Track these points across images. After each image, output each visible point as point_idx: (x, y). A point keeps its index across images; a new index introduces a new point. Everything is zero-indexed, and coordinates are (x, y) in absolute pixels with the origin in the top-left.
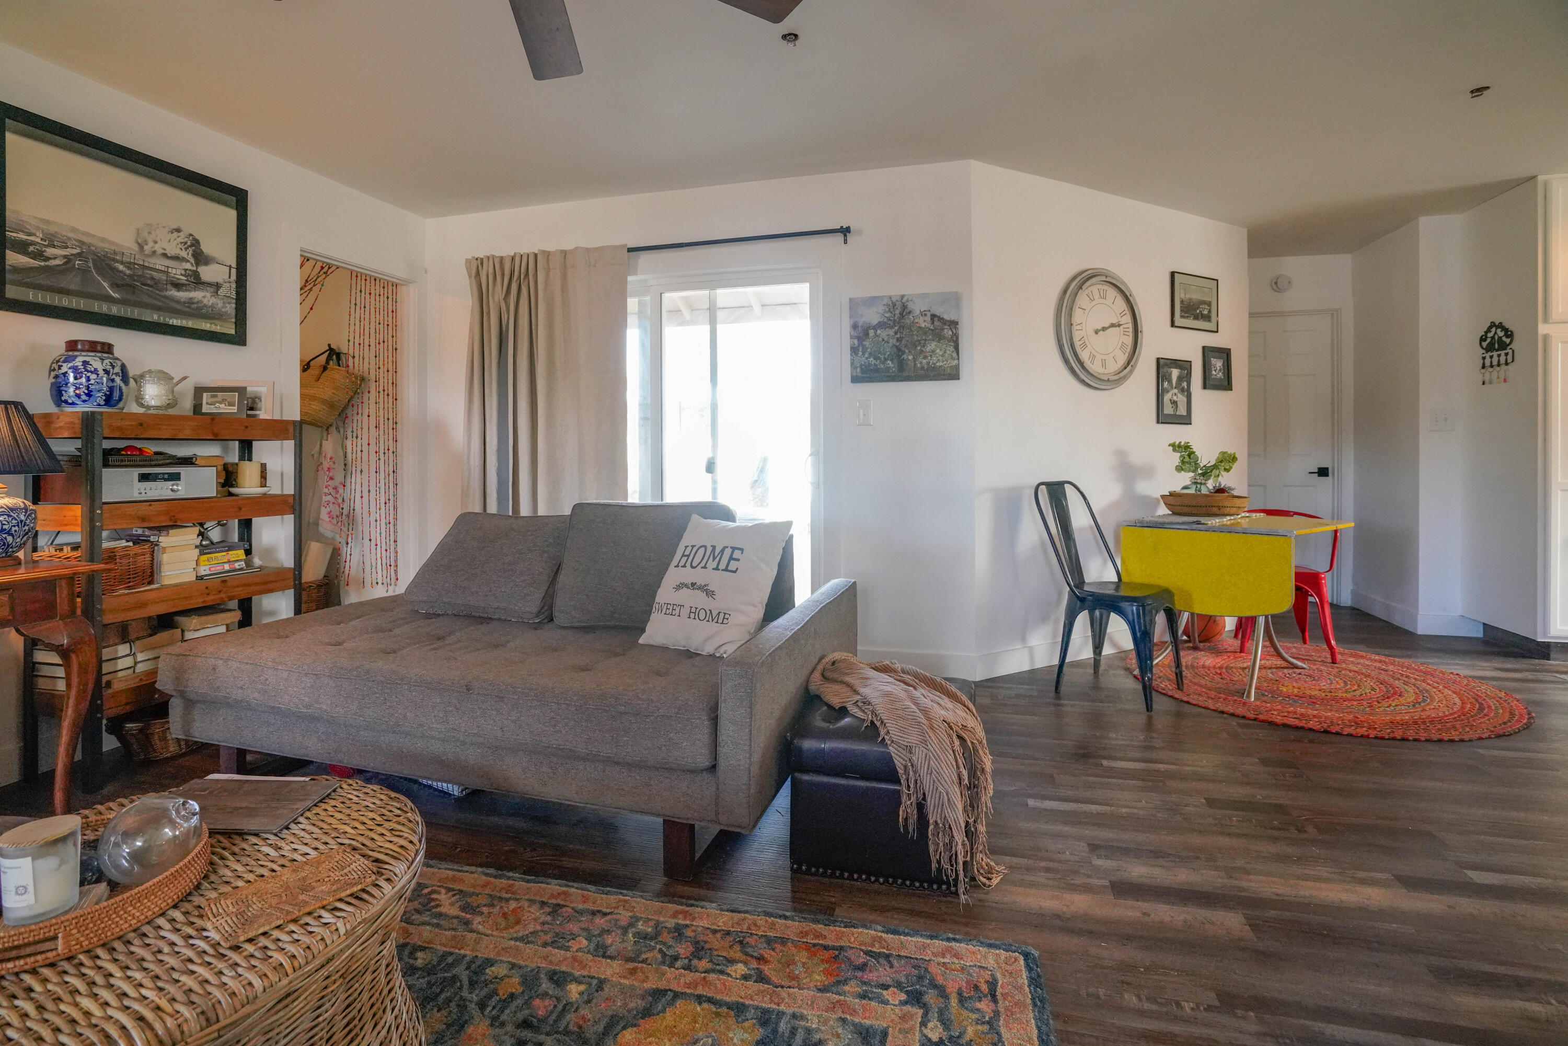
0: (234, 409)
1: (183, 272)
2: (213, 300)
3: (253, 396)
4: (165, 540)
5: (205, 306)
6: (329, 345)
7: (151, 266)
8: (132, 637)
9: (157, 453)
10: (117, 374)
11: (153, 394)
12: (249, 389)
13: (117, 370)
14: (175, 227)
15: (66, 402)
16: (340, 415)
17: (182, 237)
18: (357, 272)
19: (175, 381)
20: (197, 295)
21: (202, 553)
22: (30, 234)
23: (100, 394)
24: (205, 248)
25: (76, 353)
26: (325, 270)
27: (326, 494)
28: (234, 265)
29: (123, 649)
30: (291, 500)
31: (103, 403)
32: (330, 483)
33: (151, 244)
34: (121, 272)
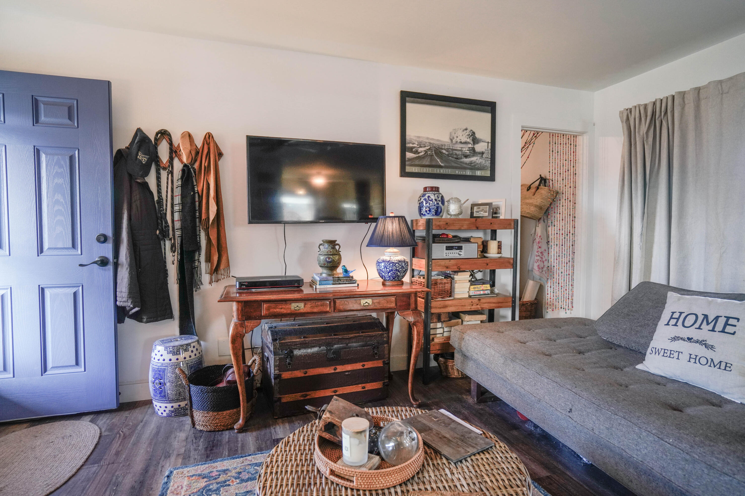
0: (486, 214)
1: (468, 149)
2: (481, 160)
3: (496, 207)
4: (457, 277)
5: (477, 164)
6: (540, 175)
7: (456, 148)
8: (442, 320)
9: (454, 237)
10: (439, 201)
11: (453, 209)
12: (493, 204)
13: (440, 199)
14: (465, 128)
15: (422, 214)
16: (545, 213)
17: (468, 132)
18: (553, 133)
19: (462, 202)
20: (474, 159)
21: (471, 285)
22: (413, 144)
23: (433, 210)
24: (478, 136)
25: (426, 193)
26: (535, 135)
27: (537, 256)
28: (490, 141)
29: (439, 325)
30: (512, 261)
31: (434, 214)
32: (539, 250)
33: (455, 138)
34: (444, 153)
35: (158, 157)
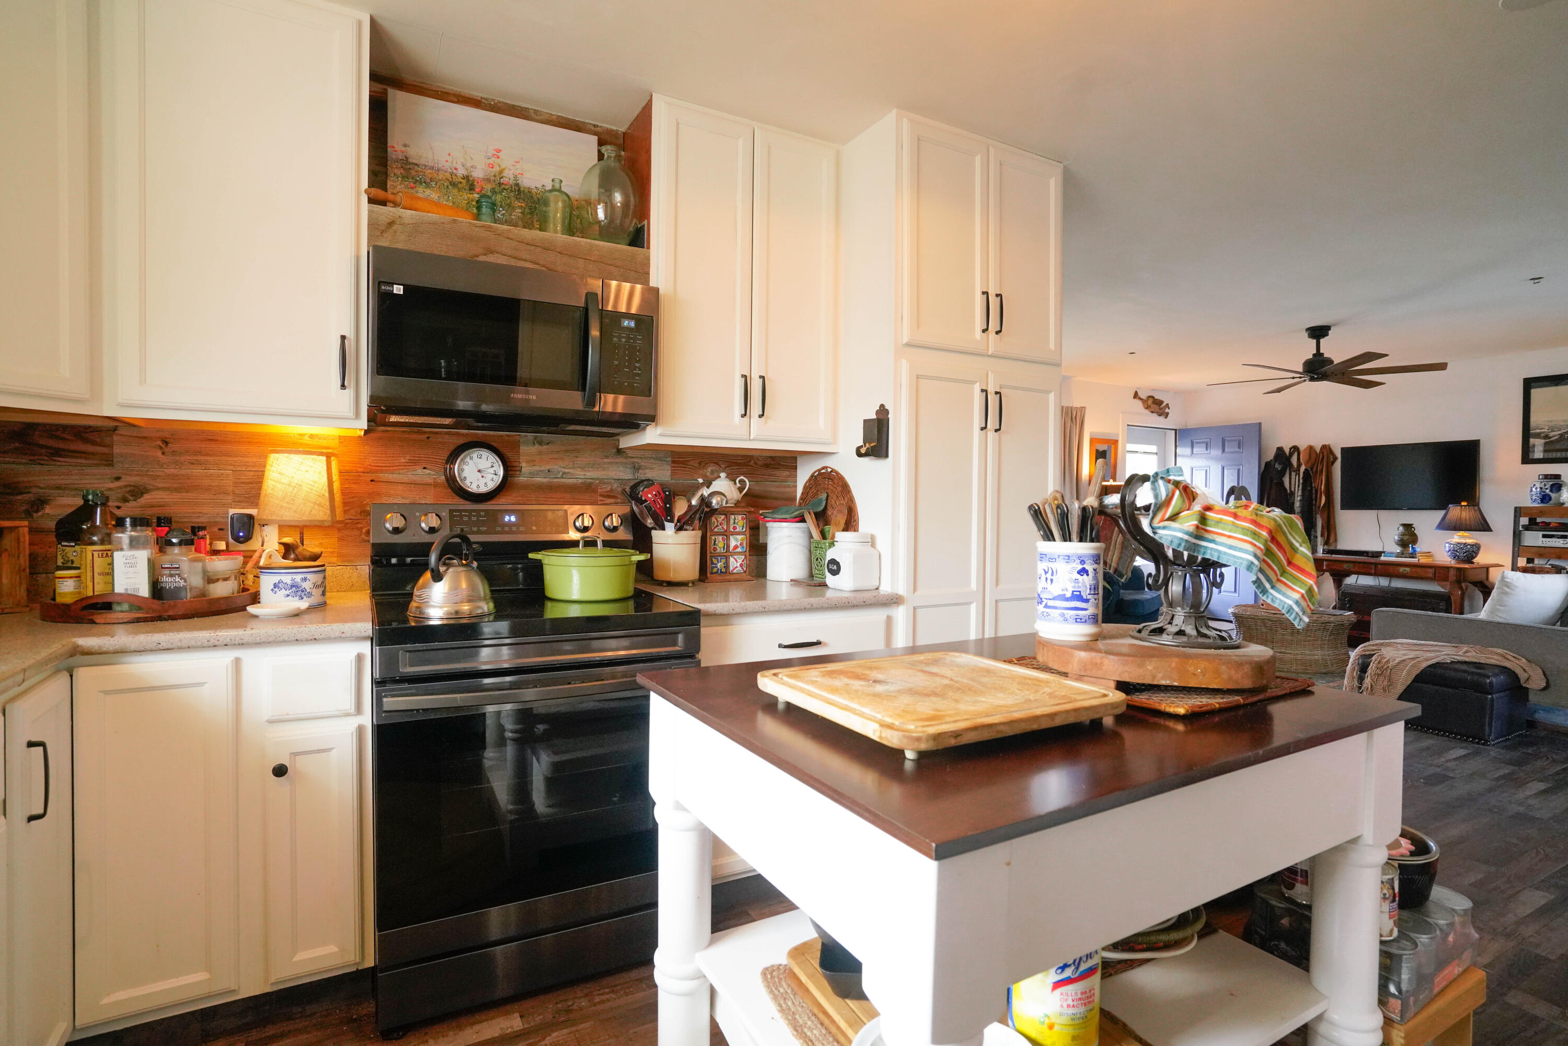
22: (1542, 429)
35: (1291, 465)
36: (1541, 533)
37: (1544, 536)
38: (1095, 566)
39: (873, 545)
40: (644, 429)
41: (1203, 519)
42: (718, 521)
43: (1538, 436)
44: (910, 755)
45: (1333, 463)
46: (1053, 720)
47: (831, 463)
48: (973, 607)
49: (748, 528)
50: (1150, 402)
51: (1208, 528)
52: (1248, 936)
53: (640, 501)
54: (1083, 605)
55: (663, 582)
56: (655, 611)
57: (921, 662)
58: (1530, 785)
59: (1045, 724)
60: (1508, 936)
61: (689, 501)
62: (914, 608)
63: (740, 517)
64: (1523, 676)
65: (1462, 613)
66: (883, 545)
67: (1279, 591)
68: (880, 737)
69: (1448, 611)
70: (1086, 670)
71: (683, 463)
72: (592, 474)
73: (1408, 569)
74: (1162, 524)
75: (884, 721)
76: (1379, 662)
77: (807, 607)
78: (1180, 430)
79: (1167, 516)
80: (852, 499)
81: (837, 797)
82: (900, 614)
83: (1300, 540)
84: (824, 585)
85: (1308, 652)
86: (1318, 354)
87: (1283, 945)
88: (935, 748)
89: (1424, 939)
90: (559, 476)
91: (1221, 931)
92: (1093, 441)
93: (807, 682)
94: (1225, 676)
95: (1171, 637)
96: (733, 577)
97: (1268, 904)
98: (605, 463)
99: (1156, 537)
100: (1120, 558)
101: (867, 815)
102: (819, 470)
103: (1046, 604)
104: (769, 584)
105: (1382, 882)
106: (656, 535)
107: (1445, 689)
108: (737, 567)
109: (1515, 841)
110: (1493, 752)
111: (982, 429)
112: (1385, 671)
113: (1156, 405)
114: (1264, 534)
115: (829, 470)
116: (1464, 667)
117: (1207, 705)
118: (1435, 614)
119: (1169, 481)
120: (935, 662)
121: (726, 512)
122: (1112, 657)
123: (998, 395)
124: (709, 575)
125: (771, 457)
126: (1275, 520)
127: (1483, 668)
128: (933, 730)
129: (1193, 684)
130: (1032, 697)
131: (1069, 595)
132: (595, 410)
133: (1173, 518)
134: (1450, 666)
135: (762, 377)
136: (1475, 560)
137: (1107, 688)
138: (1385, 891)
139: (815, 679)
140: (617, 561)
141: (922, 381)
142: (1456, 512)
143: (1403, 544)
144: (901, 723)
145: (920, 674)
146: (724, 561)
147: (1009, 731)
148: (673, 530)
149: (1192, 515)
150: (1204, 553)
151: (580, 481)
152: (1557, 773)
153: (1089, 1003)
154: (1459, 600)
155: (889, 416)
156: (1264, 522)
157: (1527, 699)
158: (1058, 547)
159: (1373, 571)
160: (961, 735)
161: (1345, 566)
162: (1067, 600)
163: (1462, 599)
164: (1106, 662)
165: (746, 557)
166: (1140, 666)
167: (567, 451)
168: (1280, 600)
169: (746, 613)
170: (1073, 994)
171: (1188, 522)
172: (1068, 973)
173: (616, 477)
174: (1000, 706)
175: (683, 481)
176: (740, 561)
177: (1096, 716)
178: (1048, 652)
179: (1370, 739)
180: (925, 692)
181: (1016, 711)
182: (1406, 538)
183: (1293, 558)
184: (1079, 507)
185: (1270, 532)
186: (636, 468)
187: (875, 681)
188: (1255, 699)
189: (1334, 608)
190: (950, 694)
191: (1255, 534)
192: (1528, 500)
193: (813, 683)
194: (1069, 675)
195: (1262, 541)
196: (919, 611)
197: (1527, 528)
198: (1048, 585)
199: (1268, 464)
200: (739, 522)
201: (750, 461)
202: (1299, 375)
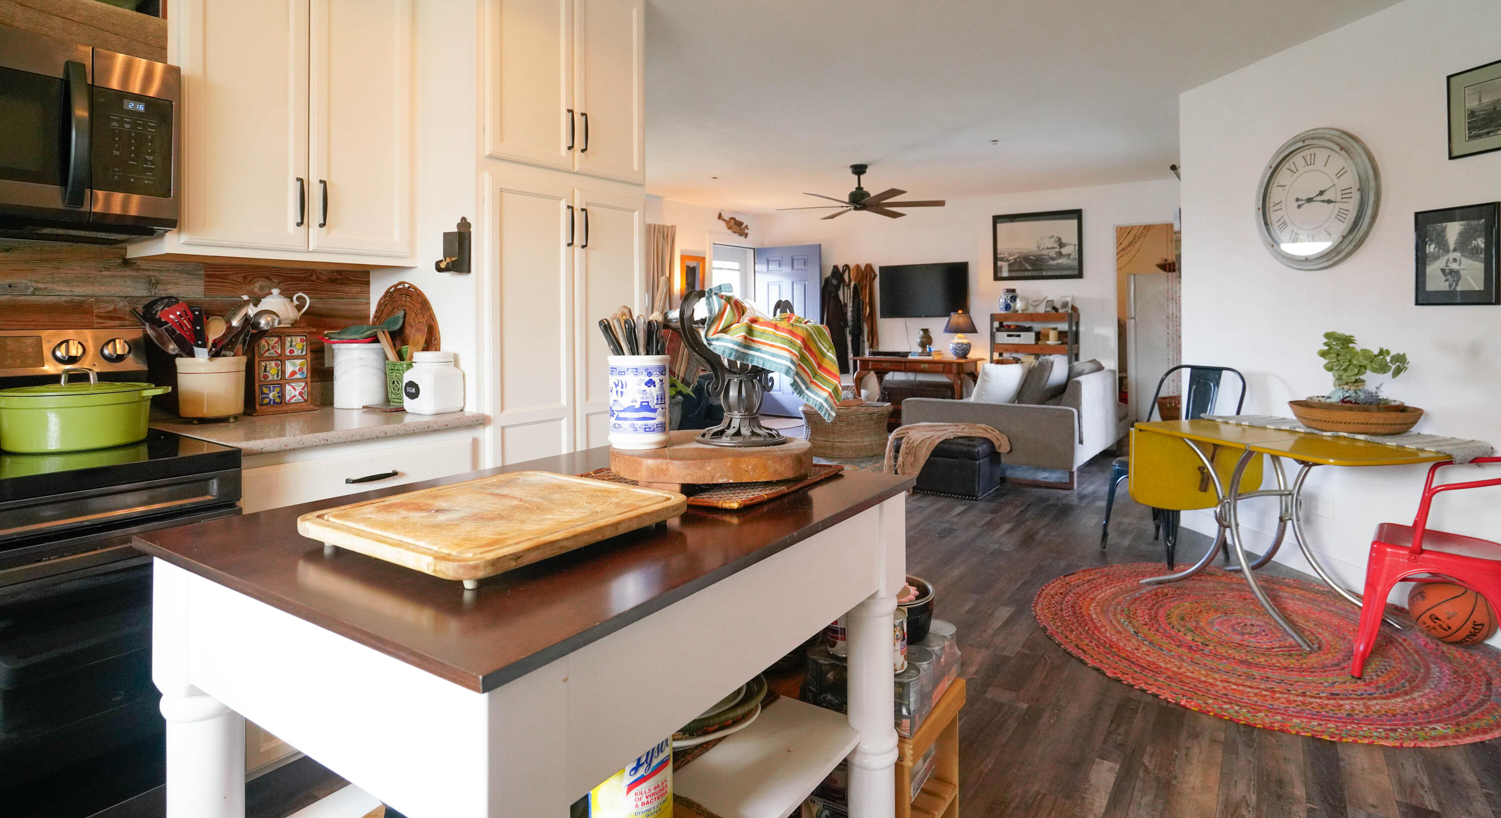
1: (1055, 253)
2: (1068, 261)
5: (1065, 264)
7: (1043, 254)
11: (1022, 304)
14: (1051, 236)
17: (1054, 239)
20: (1061, 261)
22: (1004, 254)
24: (1065, 240)
28: (1077, 243)
33: (1042, 245)
34: (1032, 259)
35: (843, 280)
36: (1006, 334)
37: (1008, 336)
38: (661, 377)
39: (456, 364)
40: (162, 236)
41: (750, 331)
42: (269, 345)
43: (1002, 259)
44: (469, 585)
45: (874, 279)
46: (617, 529)
47: (409, 278)
48: (564, 422)
49: (309, 351)
50: (732, 223)
51: (754, 339)
52: (803, 697)
53: (157, 323)
54: (651, 415)
55: (194, 419)
56: (181, 454)
57: (492, 485)
58: (1001, 527)
59: (609, 534)
60: (987, 647)
61: (228, 322)
62: (503, 428)
63: (298, 339)
64: (997, 444)
65: (961, 398)
66: (467, 364)
67: (812, 391)
68: (435, 571)
69: (953, 398)
70: (653, 477)
71: (221, 277)
72: (81, 291)
73: (926, 365)
74: (715, 336)
75: (440, 553)
76: (908, 443)
77: (380, 435)
78: (758, 249)
79: (720, 328)
80: (432, 317)
81: (379, 644)
82: (487, 435)
83: (827, 347)
84: (402, 410)
85: (859, 440)
86: (859, 188)
87: (829, 697)
88: (494, 574)
89: (924, 665)
90: (30, 291)
91: (782, 696)
92: (683, 258)
93: (358, 521)
94: (771, 470)
95: (729, 439)
96: (291, 407)
97: (817, 663)
98: (104, 277)
99: (711, 348)
100: (687, 369)
101: (412, 658)
102: (395, 286)
103: (618, 416)
104: (336, 412)
105: (895, 626)
106: (183, 363)
107: (951, 460)
108: (295, 396)
109: (993, 571)
110: (981, 505)
111: (569, 245)
112: (912, 451)
113: (737, 226)
114: (799, 342)
115: (407, 286)
116: (961, 441)
117: (756, 498)
118: (943, 400)
119: (722, 297)
120: (508, 483)
121: (280, 334)
122: (676, 462)
123: (584, 212)
124: (258, 407)
125: (337, 271)
126: (807, 330)
127: (973, 441)
128: (491, 556)
129: (745, 480)
130: (599, 509)
131: (638, 405)
132: (82, 209)
133: (725, 330)
134: (955, 441)
135: (323, 182)
136: (969, 356)
137: (671, 491)
138: (898, 633)
139: (368, 516)
140: (122, 397)
141: (506, 195)
142: (957, 318)
143: (923, 345)
144: (458, 553)
145: (489, 497)
146: (278, 389)
147: (573, 546)
148: (207, 357)
149: (740, 327)
150: (752, 361)
151: (64, 298)
152: (1017, 515)
153: (662, 795)
154: (959, 389)
155: (472, 230)
156: (799, 332)
157: (1000, 462)
158: (628, 361)
159: (903, 368)
160: (522, 556)
161: (885, 365)
162: (637, 410)
163: (961, 387)
164: (671, 467)
165: (307, 384)
166: (701, 468)
167: (42, 260)
168: (814, 399)
169: (304, 448)
170: (647, 791)
171: (737, 333)
172: (642, 772)
173: (121, 294)
174: (564, 522)
175: (221, 297)
176: (299, 389)
177: (659, 520)
178: (619, 463)
179: (881, 509)
180: (491, 516)
181: (581, 525)
182: (924, 340)
183: (822, 362)
184: (645, 322)
185: (803, 341)
186: (153, 283)
187: (437, 511)
188: (798, 487)
189: (878, 400)
190: (517, 514)
191: (791, 343)
192: (999, 310)
193: (364, 520)
194: (640, 483)
195: (798, 348)
196: (507, 431)
197: (998, 330)
198: (619, 398)
199: (827, 280)
200: (297, 344)
201: (311, 276)
202: (846, 205)
